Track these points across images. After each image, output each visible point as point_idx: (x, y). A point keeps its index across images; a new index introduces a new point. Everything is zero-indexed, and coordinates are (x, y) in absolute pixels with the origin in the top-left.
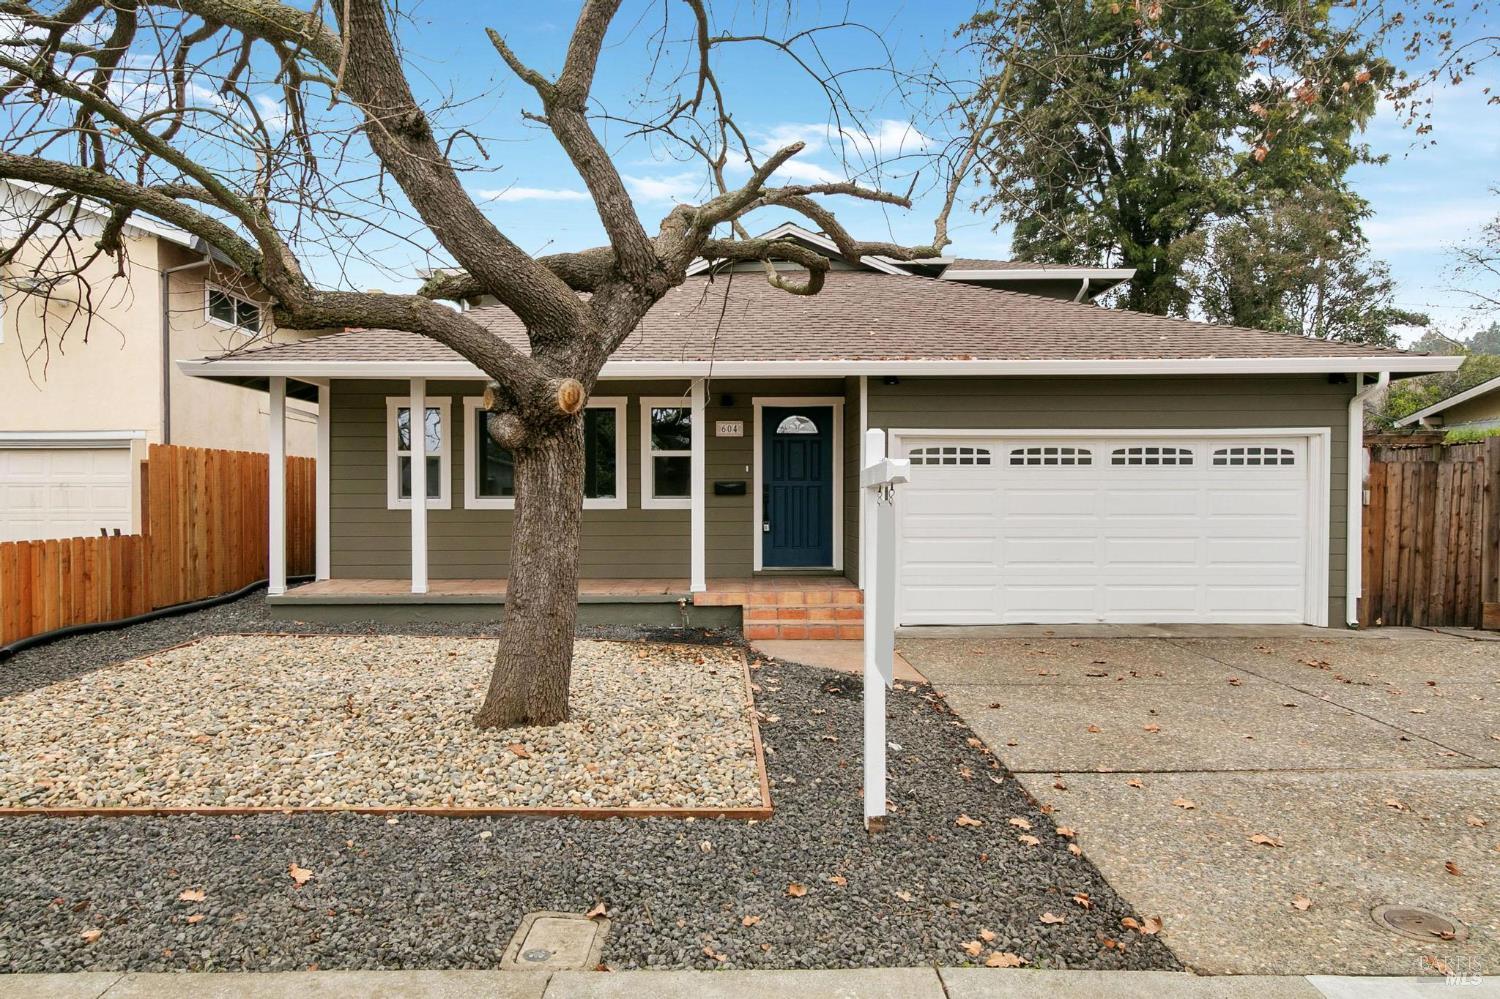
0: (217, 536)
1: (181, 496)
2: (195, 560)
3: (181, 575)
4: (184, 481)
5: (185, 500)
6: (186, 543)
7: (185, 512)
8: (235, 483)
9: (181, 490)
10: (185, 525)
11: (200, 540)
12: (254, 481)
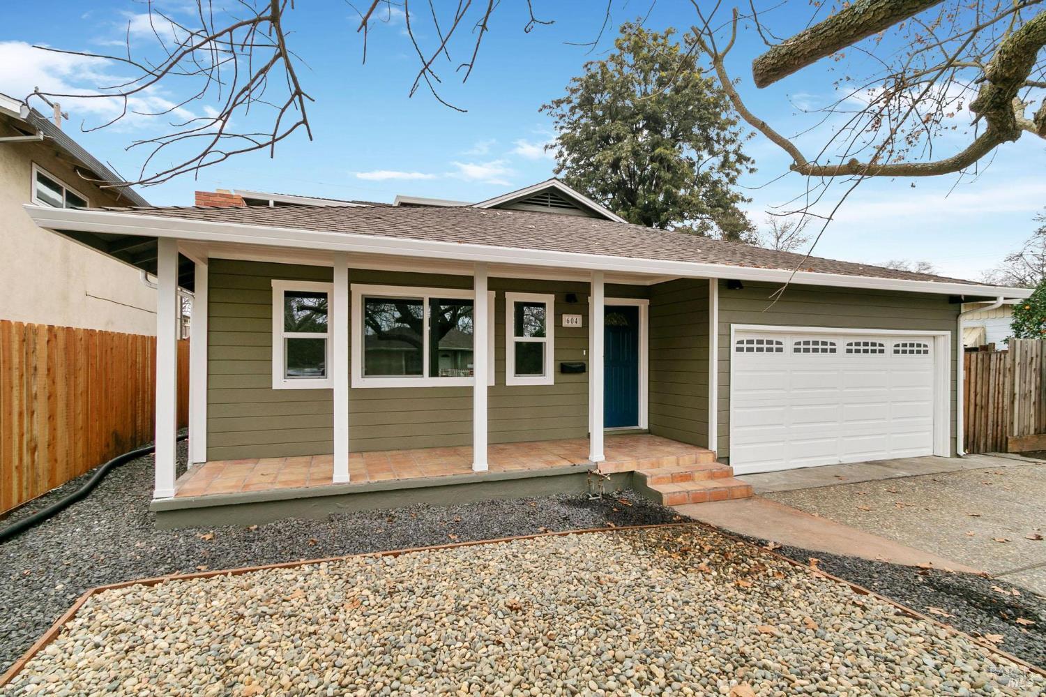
0: (61, 422)
1: (16, 382)
2: (33, 454)
3: (15, 475)
4: (20, 362)
5: (21, 386)
6: (21, 435)
7: (21, 401)
8: (82, 360)
9: (16, 374)
10: (21, 414)
11: (40, 430)
12: (101, 360)
